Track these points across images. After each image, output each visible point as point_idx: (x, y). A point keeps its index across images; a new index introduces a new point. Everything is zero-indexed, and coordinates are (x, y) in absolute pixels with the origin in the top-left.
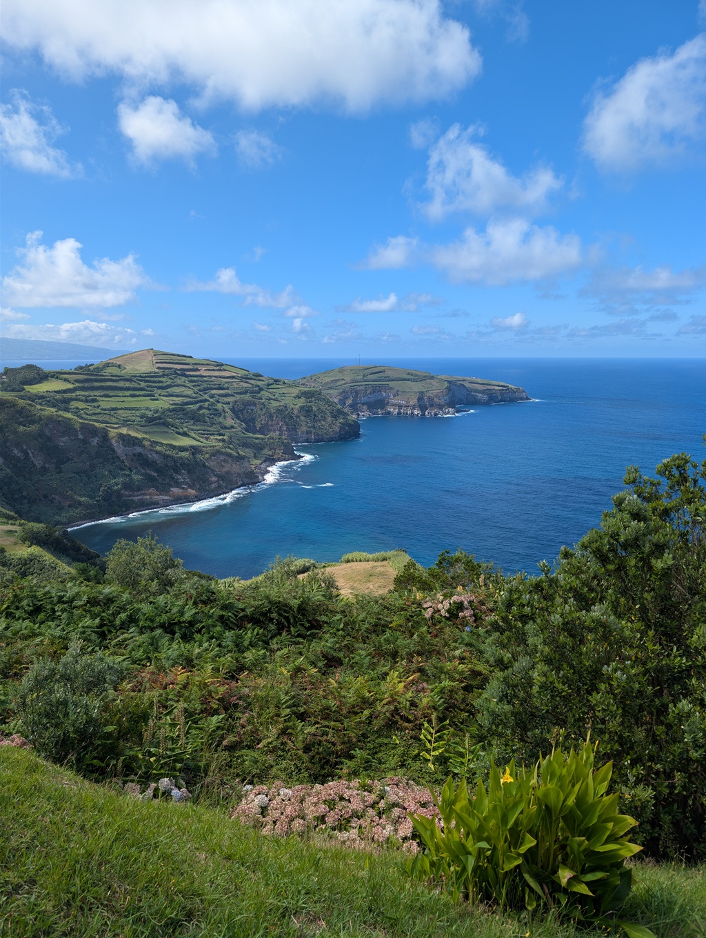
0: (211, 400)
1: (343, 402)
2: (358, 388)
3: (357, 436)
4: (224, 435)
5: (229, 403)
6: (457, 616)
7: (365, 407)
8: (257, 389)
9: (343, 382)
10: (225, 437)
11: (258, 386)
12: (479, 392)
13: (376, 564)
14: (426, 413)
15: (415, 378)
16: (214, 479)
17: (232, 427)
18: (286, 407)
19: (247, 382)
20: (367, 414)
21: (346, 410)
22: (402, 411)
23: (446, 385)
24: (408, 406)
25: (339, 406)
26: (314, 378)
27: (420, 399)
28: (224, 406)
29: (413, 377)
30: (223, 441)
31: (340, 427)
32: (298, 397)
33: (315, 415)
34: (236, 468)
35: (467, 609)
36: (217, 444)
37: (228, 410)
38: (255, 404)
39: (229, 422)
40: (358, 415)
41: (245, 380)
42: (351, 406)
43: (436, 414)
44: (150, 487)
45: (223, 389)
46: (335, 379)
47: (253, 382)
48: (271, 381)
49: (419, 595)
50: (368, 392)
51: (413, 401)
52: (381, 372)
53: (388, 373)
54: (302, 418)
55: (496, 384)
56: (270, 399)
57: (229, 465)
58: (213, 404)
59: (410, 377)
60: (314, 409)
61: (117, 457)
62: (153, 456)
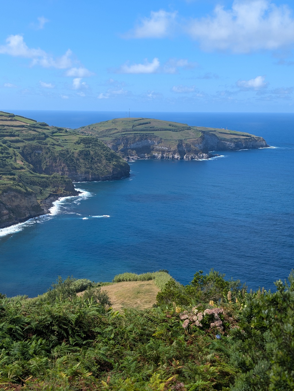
0: (4, 145)
1: (115, 148)
2: (128, 136)
3: (127, 175)
4: (14, 175)
5: (19, 148)
6: (208, 326)
7: (134, 152)
8: (43, 136)
9: (116, 131)
10: (16, 177)
11: (44, 134)
12: (227, 140)
13: (143, 283)
14: (185, 157)
15: (176, 129)
16: (5, 212)
17: (22, 168)
18: (67, 151)
19: (35, 131)
20: (135, 157)
21: (118, 154)
22: (165, 155)
23: (201, 134)
24: (170, 152)
25: (113, 151)
26: (91, 128)
27: (179, 146)
28: (15, 150)
29: (173, 128)
30: (14, 179)
31: (113, 168)
32: (78, 143)
33: (92, 158)
34: (24, 202)
35: (217, 320)
36: (8, 182)
37: (18, 154)
38: (41, 149)
39: (20, 163)
40: (129, 158)
41: (33, 129)
42: (122, 151)
43: (192, 158)
45: (14, 136)
46: (109, 128)
47: (39, 130)
48: (55, 130)
49: (178, 309)
50: (137, 139)
51: (174, 148)
52: (147, 123)
53: (153, 124)
54: (81, 161)
55: (242, 134)
56: (54, 145)
57: (18, 200)
58: (5, 149)
59: (171, 128)
60: (92, 153)
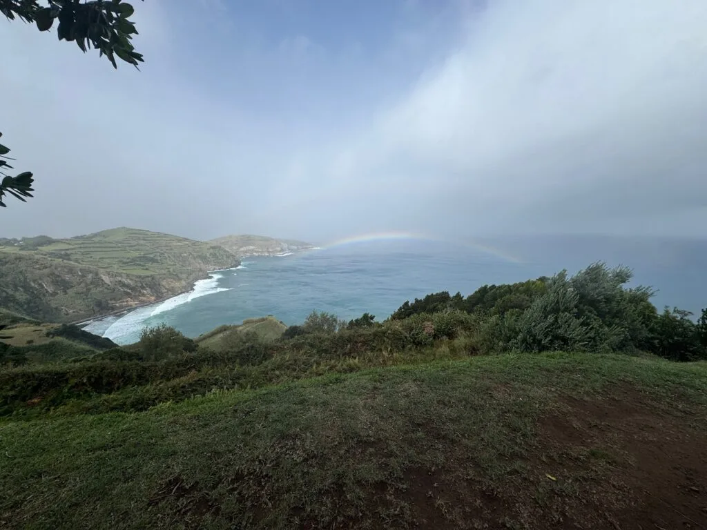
11: (187, 244)
18: (203, 254)
19: (181, 243)
26: (216, 240)
32: (209, 249)
34: (177, 284)
41: (179, 241)
47: (184, 242)
48: (195, 242)
52: (249, 237)
53: (253, 237)
59: (263, 239)
60: (217, 254)
61: (106, 283)
62: (127, 281)
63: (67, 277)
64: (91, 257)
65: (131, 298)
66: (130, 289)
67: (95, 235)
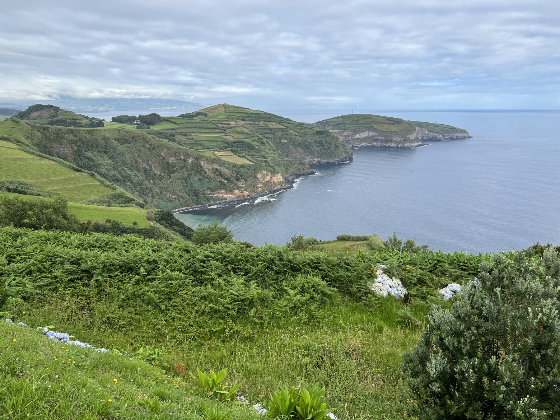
0: (260, 136)
3: (351, 160)
16: (260, 185)
18: (306, 141)
24: (387, 141)
26: (324, 122)
30: (266, 162)
32: (314, 134)
34: (273, 179)
36: (262, 164)
37: (270, 142)
38: (286, 139)
44: (222, 189)
48: (297, 124)
52: (369, 118)
56: (296, 136)
57: (269, 177)
60: (324, 142)
61: (203, 170)
62: (224, 170)
63: (172, 160)
64: (193, 139)
65: (226, 190)
66: (227, 179)
67: (198, 114)
